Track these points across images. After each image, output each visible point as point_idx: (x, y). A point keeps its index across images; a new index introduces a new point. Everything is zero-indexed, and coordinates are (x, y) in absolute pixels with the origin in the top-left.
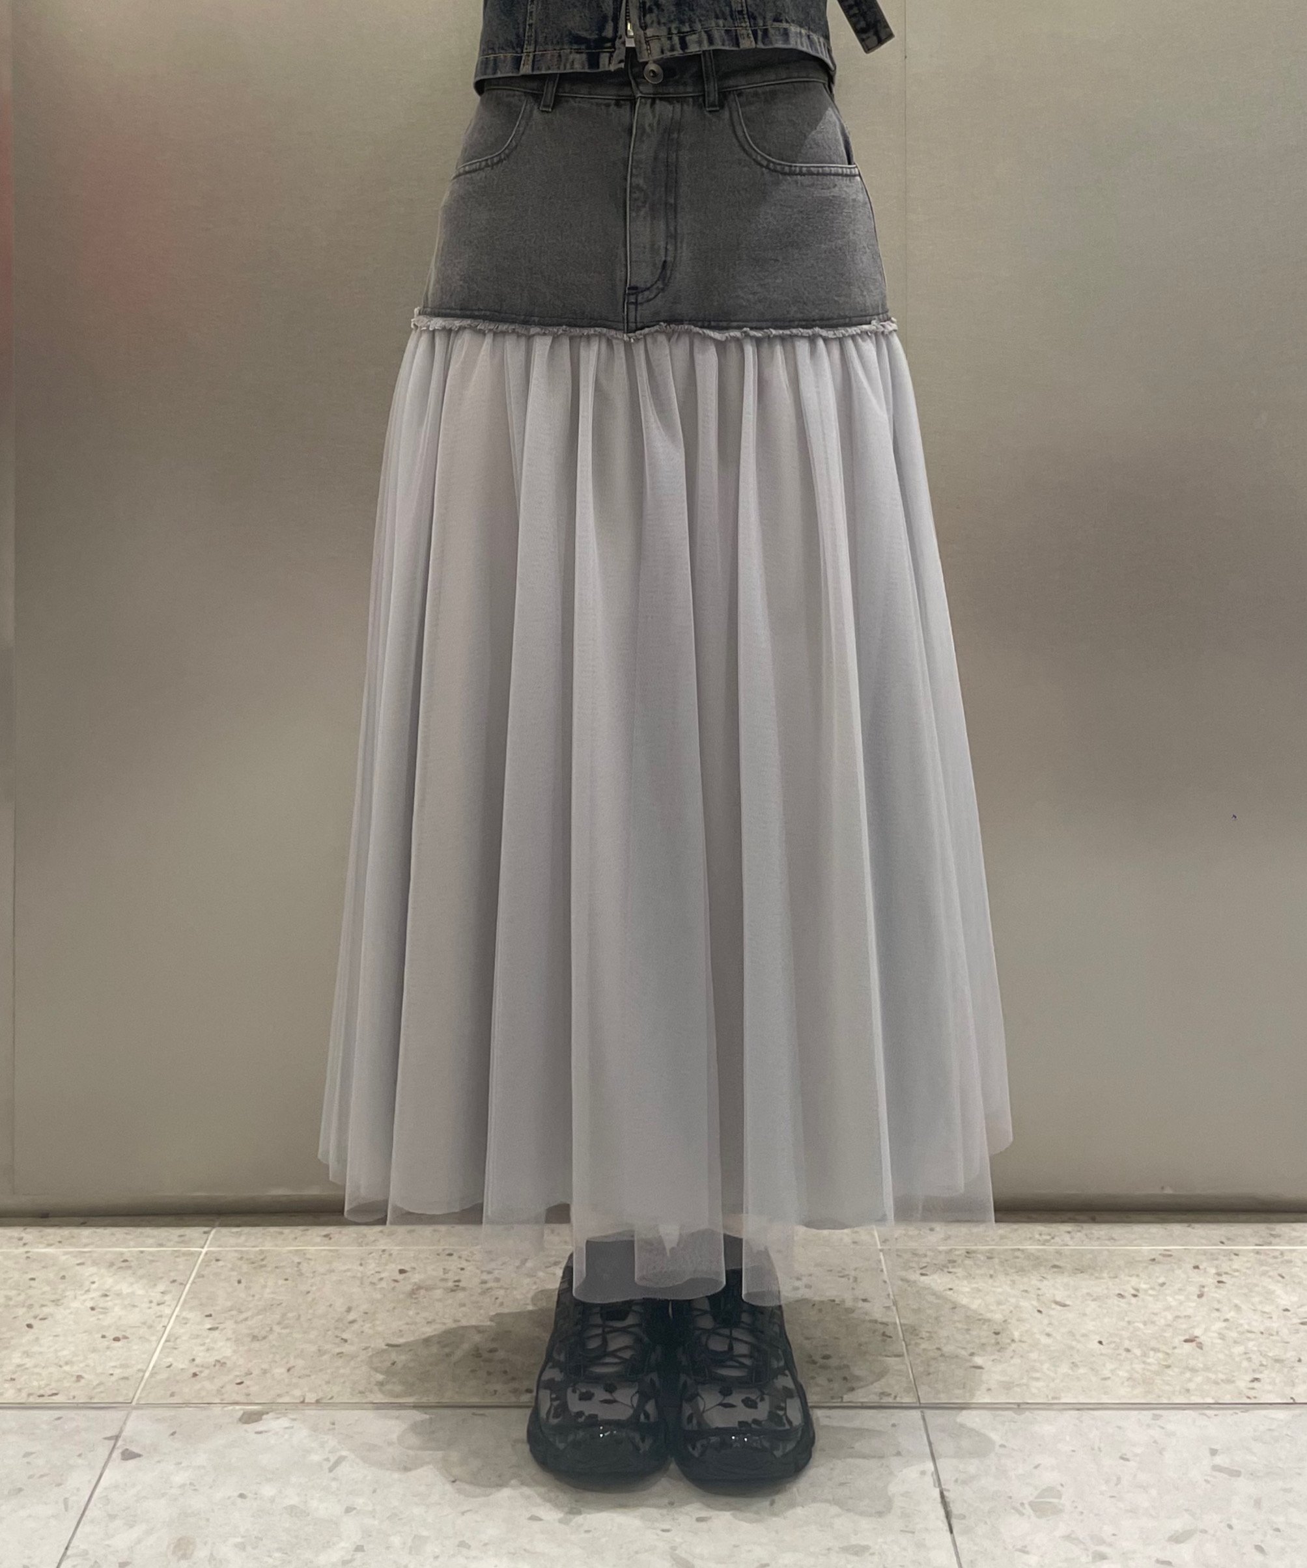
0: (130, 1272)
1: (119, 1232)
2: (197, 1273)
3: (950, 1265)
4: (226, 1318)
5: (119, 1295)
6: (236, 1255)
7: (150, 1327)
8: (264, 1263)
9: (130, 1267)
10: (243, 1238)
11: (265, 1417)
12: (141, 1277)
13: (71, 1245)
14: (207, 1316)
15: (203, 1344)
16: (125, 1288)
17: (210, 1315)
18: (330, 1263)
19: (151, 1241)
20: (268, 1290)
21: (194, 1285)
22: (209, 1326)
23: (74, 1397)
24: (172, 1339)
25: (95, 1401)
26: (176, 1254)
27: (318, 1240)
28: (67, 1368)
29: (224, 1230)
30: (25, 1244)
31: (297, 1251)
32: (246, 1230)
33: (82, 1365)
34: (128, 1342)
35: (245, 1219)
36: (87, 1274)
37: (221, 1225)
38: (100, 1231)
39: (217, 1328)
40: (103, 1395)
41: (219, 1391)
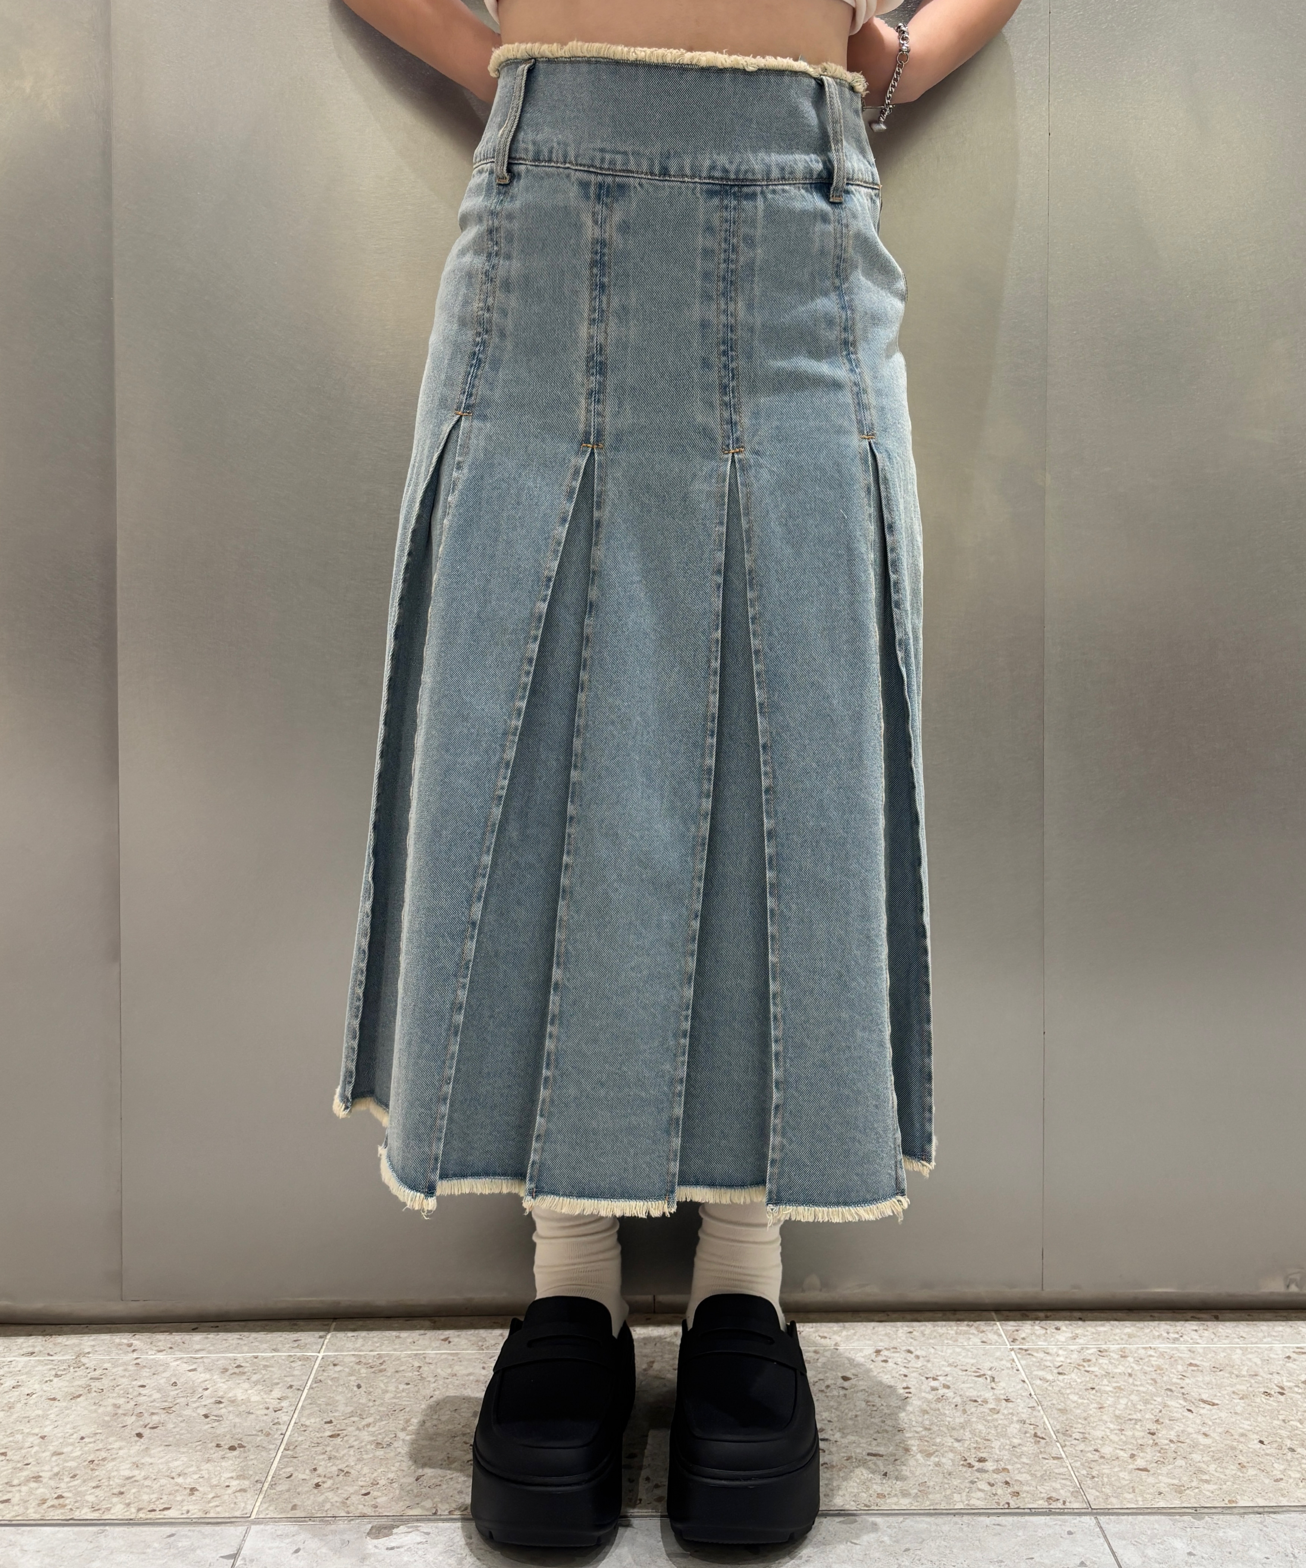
0: (244, 1377)
1: (232, 1338)
2: (315, 1378)
3: (1085, 1364)
4: (347, 1425)
5: (233, 1401)
6: (353, 1359)
7: (268, 1435)
8: (383, 1367)
9: (244, 1373)
10: (360, 1342)
11: (395, 1531)
12: (256, 1383)
13: (180, 1351)
14: (326, 1423)
15: (324, 1453)
16: (239, 1394)
17: (331, 1422)
18: (450, 1366)
19: (265, 1346)
20: (388, 1396)
21: (311, 1391)
22: (330, 1433)
23: (188, 1512)
24: (291, 1448)
25: (212, 1515)
26: (292, 1359)
27: (437, 1343)
28: (180, 1480)
29: (341, 1335)
30: (134, 1351)
31: (416, 1355)
32: (364, 1334)
33: (196, 1476)
34: (245, 1452)
35: (360, 1323)
36: (200, 1381)
37: (336, 1330)
38: (211, 1336)
39: (339, 1435)
40: (218, 1509)
41: (343, 1503)
